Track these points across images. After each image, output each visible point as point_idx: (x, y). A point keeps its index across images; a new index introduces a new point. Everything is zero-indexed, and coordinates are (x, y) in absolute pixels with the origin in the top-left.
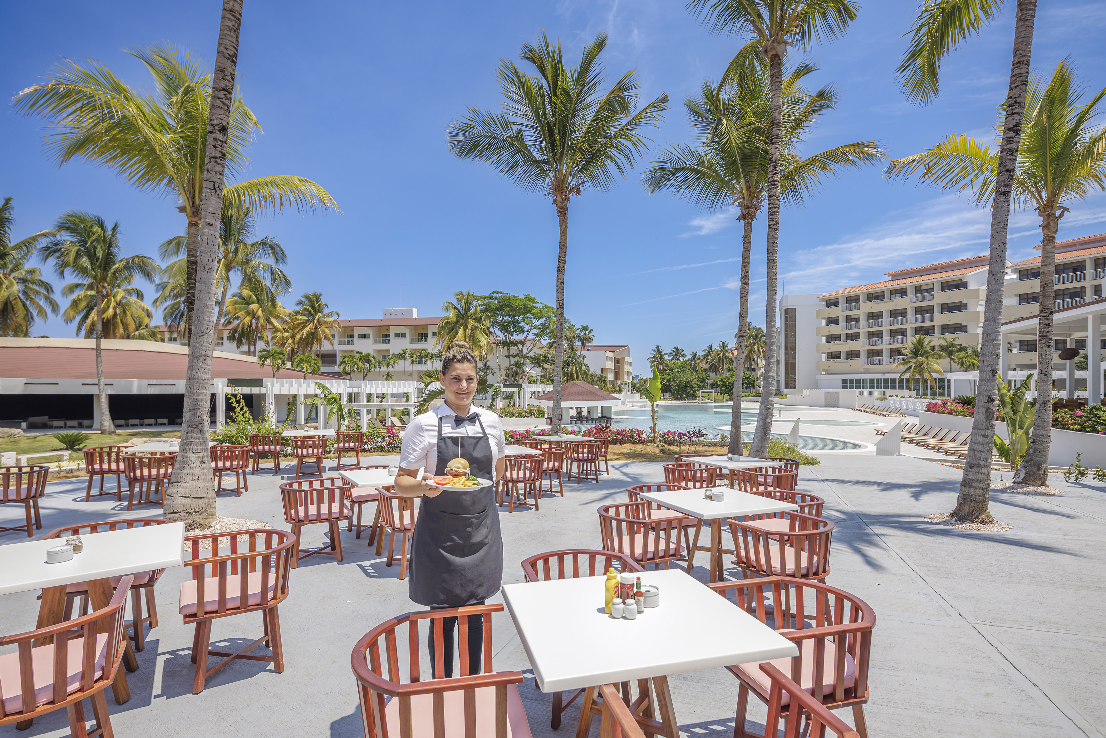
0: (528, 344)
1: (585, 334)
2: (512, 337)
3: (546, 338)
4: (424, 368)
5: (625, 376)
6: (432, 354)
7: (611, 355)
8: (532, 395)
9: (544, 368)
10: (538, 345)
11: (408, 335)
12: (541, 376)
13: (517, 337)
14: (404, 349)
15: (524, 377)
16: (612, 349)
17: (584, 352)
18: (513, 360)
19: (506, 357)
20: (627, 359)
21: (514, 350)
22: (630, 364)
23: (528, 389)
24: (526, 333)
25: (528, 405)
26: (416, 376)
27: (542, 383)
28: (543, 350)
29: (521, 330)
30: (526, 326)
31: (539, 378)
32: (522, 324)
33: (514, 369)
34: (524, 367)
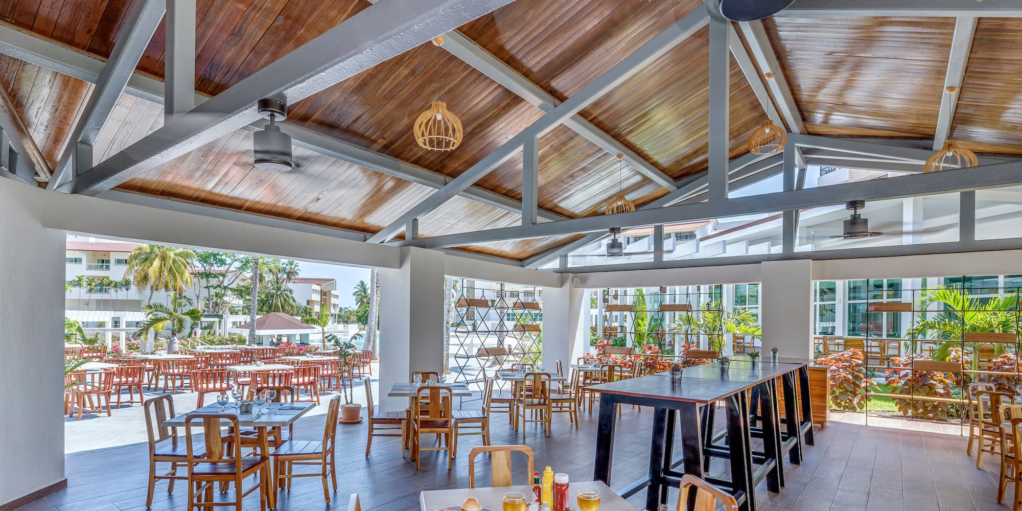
0: (229, 276)
1: (291, 268)
2: (212, 268)
3: (249, 271)
4: (104, 296)
5: (332, 308)
6: (116, 283)
7: (318, 288)
8: (234, 325)
9: (246, 300)
10: (241, 277)
11: (84, 261)
12: (243, 307)
13: (216, 268)
14: (80, 275)
15: (224, 308)
16: (319, 282)
17: (290, 285)
18: (213, 292)
19: (206, 287)
20: (333, 292)
21: (213, 282)
22: (337, 297)
23: (230, 319)
24: (227, 266)
25: (229, 334)
26: (94, 305)
27: (244, 314)
28: (246, 282)
29: (223, 262)
30: (228, 259)
31: (241, 308)
32: (224, 257)
33: (215, 299)
34: (225, 298)
